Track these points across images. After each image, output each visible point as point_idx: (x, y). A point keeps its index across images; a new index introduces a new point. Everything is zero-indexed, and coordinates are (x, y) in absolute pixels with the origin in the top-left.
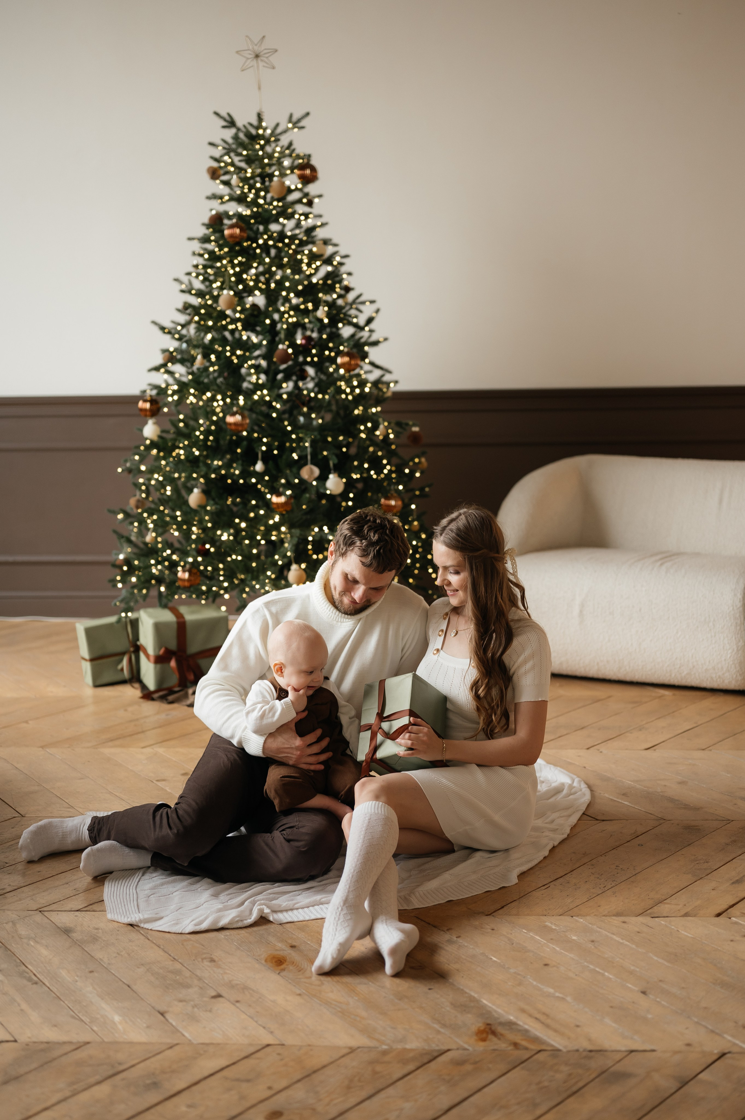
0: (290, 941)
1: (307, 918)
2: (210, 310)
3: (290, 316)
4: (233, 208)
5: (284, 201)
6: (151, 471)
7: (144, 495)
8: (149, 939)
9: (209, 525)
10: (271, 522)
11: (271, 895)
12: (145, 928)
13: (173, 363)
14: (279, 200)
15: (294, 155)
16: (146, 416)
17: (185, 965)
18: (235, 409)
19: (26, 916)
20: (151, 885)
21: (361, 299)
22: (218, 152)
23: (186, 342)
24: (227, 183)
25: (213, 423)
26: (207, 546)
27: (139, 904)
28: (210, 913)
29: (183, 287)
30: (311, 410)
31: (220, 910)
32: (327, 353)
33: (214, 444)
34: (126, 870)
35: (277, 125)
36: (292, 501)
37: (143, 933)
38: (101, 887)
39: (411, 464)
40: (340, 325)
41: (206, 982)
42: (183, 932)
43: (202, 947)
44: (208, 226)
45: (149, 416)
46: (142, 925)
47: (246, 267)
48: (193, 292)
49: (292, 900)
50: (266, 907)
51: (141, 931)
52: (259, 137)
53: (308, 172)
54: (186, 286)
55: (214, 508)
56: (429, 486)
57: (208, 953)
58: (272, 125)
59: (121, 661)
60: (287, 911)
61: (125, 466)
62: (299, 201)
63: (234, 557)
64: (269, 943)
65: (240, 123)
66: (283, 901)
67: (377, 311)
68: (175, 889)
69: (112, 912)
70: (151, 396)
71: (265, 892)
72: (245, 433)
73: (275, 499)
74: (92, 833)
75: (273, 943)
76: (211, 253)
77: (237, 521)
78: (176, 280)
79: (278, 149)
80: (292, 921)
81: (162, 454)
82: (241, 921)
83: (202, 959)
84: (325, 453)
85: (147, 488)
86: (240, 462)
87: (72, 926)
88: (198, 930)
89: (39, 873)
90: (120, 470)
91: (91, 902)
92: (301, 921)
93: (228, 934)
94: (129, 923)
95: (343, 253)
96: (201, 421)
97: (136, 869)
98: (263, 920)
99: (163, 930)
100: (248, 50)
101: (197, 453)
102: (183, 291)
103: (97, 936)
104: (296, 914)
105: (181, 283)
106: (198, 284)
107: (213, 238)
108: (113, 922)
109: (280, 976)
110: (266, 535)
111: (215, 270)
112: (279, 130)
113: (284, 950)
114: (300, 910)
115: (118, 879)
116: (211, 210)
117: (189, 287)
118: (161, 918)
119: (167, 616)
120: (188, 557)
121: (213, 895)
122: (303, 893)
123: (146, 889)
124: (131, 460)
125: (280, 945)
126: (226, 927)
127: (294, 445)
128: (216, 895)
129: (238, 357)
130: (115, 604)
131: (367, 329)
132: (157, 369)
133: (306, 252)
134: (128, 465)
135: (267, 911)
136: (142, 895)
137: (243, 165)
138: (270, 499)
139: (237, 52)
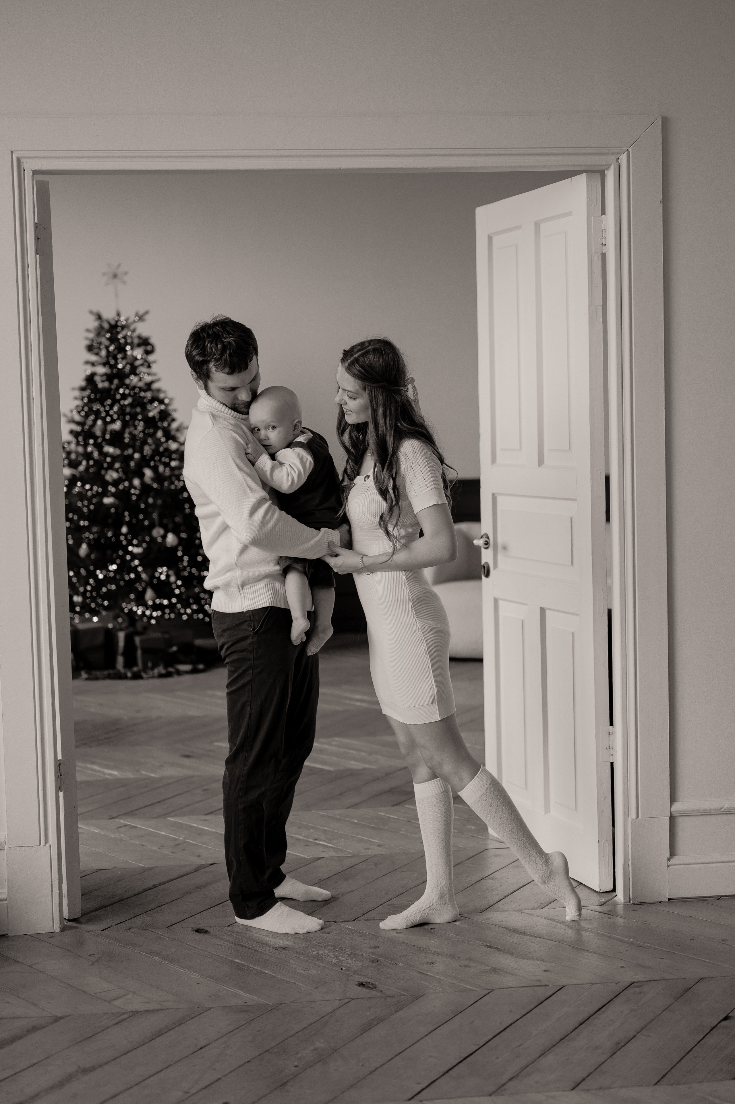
4: (101, 370)
9: (92, 568)
10: (133, 564)
14: (130, 365)
15: (140, 337)
18: (109, 494)
22: (91, 335)
24: (97, 354)
25: (93, 504)
26: (91, 581)
29: (69, 419)
30: (156, 495)
32: (163, 459)
35: (129, 319)
36: (147, 551)
40: (170, 442)
44: (85, 381)
47: (111, 406)
48: (76, 422)
52: (117, 326)
53: (149, 348)
55: (95, 556)
58: (125, 318)
62: (142, 365)
63: (109, 587)
65: (104, 318)
72: (114, 509)
73: (135, 550)
76: (88, 398)
77: (109, 565)
79: (130, 333)
84: (166, 520)
86: (111, 527)
95: (170, 397)
96: (85, 503)
100: (109, 272)
101: (82, 523)
102: (70, 422)
106: (77, 418)
107: (88, 388)
110: (128, 574)
112: (130, 322)
116: (86, 371)
117: (73, 419)
127: (145, 517)
133: (149, 397)
137: (107, 343)
138: (132, 550)
139: (102, 274)
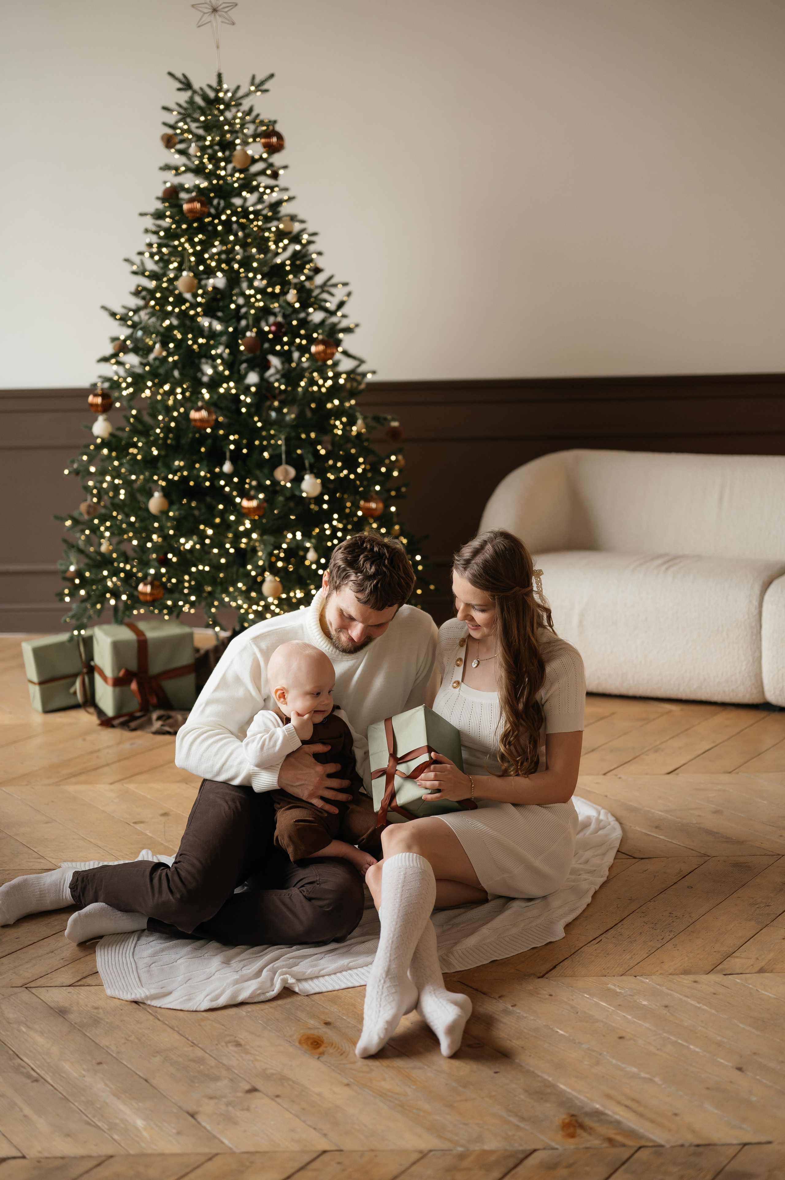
0: (322, 1017)
1: (337, 987)
2: (167, 293)
3: (257, 300)
4: (190, 181)
5: (245, 173)
6: (102, 473)
7: (95, 500)
8: (159, 1020)
9: (171, 532)
10: (242, 528)
11: (291, 960)
12: (153, 1006)
13: (125, 353)
14: (241, 171)
15: (257, 121)
16: (97, 411)
17: (208, 1051)
18: (200, 404)
19: (11, 995)
20: (150, 951)
21: (333, 281)
22: (172, 118)
23: (141, 329)
24: (182, 152)
25: (174, 419)
26: (170, 556)
27: (140, 976)
28: (226, 986)
29: (135, 268)
30: (283, 404)
31: (237, 982)
32: (298, 341)
33: (174, 443)
34: (118, 934)
35: (238, 87)
36: (265, 505)
37: (150, 1011)
38: (92, 955)
39: (387, 461)
40: (311, 310)
41: (236, 1071)
42: (198, 1009)
43: (223, 1027)
44: (163, 200)
45: (100, 412)
46: (149, 1002)
47: (207, 245)
48: (147, 273)
49: (315, 966)
50: (290, 976)
51: (148, 1010)
52: (218, 100)
53: (274, 140)
54: (138, 267)
55: (177, 513)
56: (406, 485)
57: (231, 1035)
58: (233, 87)
59: (74, 683)
60: (312, 979)
61: (73, 467)
62: (263, 173)
63: (201, 567)
64: (299, 1020)
65: (196, 86)
66: (305, 967)
67: (349, 294)
68: (178, 956)
69: (110, 986)
70: (102, 389)
71: (284, 957)
72: (209, 430)
73: (246, 503)
74: (74, 891)
75: (304, 1019)
76: (167, 230)
77: (202, 527)
78: (127, 260)
79: (240, 115)
80: (320, 992)
81: (114, 454)
82: (263, 993)
83: (227, 1043)
84: (299, 452)
85: (99, 492)
86: (205, 462)
87: (66, 1005)
88: (215, 1007)
89: (18, 940)
90: (66, 472)
91: (84, 975)
92: (331, 991)
93: (249, 1010)
94: (133, 1000)
95: (311, 230)
96: (160, 418)
97: (129, 933)
98: (287, 992)
99: (174, 1008)
100: (205, 3)
101: (155, 452)
102: (135, 273)
103: (99, 1018)
104: (323, 982)
105: (132, 263)
106: (151, 266)
107: (168, 213)
108: (114, 999)
109: (321, 1061)
110: (235, 543)
111: (170, 249)
112: (240, 93)
113: (318, 1028)
114: (327, 977)
115: (109, 945)
116: (165, 183)
117: (141, 268)
118: (170, 993)
119: (126, 634)
120: (150, 568)
121: (223, 963)
122: (326, 956)
123: (145, 956)
124: (78, 461)
125: (312, 1022)
126: (247, 1001)
127: (265, 443)
128: (227, 962)
129: (200, 346)
130: (65, 621)
131: (339, 314)
132: (105, 359)
133: (274, 229)
134: (75, 466)
135: (291, 980)
136: (141, 964)
137: (201, 132)
138: (240, 503)
139: (193, 6)
